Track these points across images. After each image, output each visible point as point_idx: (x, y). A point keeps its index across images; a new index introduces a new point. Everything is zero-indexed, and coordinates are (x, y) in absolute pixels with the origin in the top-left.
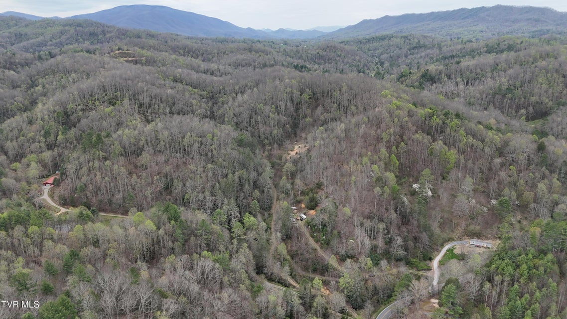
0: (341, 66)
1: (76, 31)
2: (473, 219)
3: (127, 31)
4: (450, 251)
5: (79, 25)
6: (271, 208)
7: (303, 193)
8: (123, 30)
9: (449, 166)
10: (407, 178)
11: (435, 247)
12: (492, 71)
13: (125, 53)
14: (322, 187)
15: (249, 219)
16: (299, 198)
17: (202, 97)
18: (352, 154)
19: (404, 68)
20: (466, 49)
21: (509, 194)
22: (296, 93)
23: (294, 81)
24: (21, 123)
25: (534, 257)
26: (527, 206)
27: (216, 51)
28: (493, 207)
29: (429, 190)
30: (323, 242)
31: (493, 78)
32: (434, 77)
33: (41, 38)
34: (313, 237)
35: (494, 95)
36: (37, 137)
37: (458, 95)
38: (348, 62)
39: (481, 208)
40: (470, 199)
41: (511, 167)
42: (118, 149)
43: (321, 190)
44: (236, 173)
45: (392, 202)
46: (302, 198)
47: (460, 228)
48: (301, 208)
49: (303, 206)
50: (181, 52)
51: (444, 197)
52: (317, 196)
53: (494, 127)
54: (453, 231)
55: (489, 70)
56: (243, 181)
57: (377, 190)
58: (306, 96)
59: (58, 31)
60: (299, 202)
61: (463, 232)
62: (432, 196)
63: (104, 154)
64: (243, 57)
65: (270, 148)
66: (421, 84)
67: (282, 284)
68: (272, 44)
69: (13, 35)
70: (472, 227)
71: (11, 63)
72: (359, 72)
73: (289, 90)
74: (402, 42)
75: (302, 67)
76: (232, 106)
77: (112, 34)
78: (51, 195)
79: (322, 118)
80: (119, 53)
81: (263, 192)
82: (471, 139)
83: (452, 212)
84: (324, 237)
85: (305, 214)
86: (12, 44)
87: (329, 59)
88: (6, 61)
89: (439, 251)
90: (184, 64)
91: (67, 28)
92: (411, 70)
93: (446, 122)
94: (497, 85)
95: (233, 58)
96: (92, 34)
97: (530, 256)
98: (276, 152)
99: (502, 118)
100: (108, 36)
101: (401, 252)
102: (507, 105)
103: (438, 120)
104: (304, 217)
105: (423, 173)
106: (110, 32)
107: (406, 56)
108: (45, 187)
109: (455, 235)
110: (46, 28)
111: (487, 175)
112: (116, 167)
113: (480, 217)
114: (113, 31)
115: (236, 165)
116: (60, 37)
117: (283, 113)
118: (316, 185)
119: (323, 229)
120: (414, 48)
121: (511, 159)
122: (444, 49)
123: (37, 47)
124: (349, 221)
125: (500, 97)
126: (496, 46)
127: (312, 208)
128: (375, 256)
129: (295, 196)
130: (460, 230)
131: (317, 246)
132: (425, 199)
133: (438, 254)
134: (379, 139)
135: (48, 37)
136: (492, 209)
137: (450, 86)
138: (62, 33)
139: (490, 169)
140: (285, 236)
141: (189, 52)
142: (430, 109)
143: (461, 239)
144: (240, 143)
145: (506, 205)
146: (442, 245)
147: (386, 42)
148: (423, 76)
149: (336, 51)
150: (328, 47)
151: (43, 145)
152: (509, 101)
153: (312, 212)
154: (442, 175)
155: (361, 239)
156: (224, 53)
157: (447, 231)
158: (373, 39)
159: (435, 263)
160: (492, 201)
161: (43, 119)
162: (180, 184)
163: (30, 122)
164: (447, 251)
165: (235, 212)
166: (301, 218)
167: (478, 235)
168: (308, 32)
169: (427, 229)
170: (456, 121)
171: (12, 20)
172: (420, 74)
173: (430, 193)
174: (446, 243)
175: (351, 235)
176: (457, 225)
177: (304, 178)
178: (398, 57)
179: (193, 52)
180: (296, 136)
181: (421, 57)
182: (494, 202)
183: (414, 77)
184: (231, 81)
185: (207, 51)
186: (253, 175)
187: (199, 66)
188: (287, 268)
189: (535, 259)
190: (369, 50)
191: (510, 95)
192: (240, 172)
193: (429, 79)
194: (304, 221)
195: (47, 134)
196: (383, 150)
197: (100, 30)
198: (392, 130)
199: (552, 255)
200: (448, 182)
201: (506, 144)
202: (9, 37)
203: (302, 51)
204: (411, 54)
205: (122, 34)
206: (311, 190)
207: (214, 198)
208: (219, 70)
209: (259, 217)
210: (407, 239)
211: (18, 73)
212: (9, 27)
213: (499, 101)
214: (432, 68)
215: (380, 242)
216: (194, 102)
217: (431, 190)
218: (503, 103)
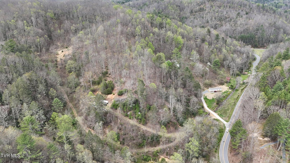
2: (203, 76)
4: (206, 98)
7: (94, 83)
14: (108, 75)
16: (92, 88)
30: (139, 117)
39: (206, 68)
41: (206, 43)
43: (108, 78)
46: (96, 87)
49: (99, 93)
60: (94, 91)
70: (205, 82)
84: (139, 113)
85: (105, 99)
104: (106, 102)
127: (110, 93)
129: (88, 87)
130: (201, 84)
131: (135, 123)
133: (203, 103)
136: (210, 68)
145: (218, 63)
153: (109, 96)
159: (207, 109)
173: (178, 65)
182: (208, 64)
194: (108, 105)
196: (143, 40)
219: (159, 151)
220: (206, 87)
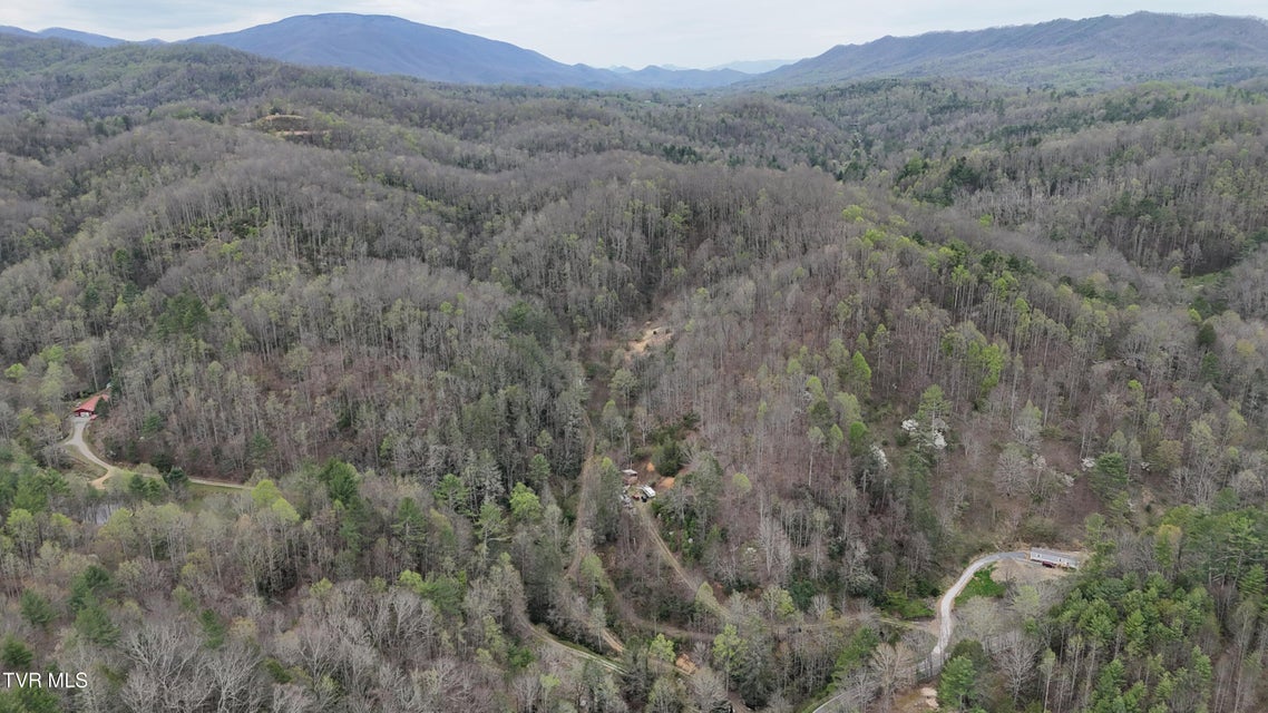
0: (772, 150)
1: (189, 71)
2: (1039, 500)
3: (301, 71)
4: (983, 574)
5: (199, 58)
6: (579, 471)
7: (652, 439)
8: (293, 68)
9: (987, 380)
10: (890, 406)
11: (949, 566)
12: (1111, 162)
13: (287, 120)
14: (696, 425)
15: (523, 497)
16: (640, 450)
17: (445, 218)
18: (765, 349)
19: (911, 155)
20: (1059, 111)
21: (1125, 444)
22: (655, 212)
23: (649, 184)
24: (36, 276)
25: (1163, 594)
26: (1166, 473)
27: (492, 115)
28: (1088, 474)
29: (939, 435)
30: (687, 550)
31: (1111, 177)
32: (980, 174)
33: (113, 87)
34: (666, 540)
35: (1112, 216)
36: (68, 307)
37: (1029, 217)
38: (789, 142)
39: (1059, 476)
40: (1035, 456)
41: (1133, 383)
42: (240, 333)
43: (691, 432)
44: (501, 391)
45: (849, 462)
46: (649, 449)
47: (1007, 523)
48: (646, 471)
49: (651, 467)
50: (416, 117)
51: (975, 448)
52: (682, 445)
53: (1100, 290)
54: (992, 530)
55: (1104, 158)
56: (514, 410)
57: (815, 433)
58: (675, 219)
59: (150, 71)
60: (642, 458)
61: (1016, 532)
62: (946, 448)
63: (210, 346)
64: (552, 129)
65: (587, 334)
66: (947, 191)
67: (588, 646)
68: (624, 100)
69: (53, 79)
70: (1035, 521)
71: (35, 142)
72: (813, 163)
73: (638, 203)
74: (917, 97)
75: (682, 152)
76: (511, 240)
77: (268, 78)
78: (90, 439)
79: (708, 266)
80: (274, 120)
81: (562, 434)
82: (1042, 319)
83: (993, 485)
84: (690, 541)
85: (653, 486)
86: (50, 100)
87: (748, 135)
88: (24, 139)
89: (956, 575)
90: (417, 145)
91: (171, 65)
92: (928, 160)
93: (985, 278)
94: (1120, 193)
95: (529, 132)
96: (226, 79)
97: (1153, 591)
98: (600, 344)
99: (1125, 269)
100: (260, 81)
101: (865, 578)
102: (1141, 240)
103: (967, 274)
104: (651, 492)
105: (926, 395)
106: (265, 74)
107: (924, 128)
108: (78, 419)
109: (999, 537)
110: (126, 64)
111: (1075, 400)
112: (232, 375)
113: (1055, 498)
114: (271, 71)
115: (501, 372)
116: (155, 83)
117: (623, 255)
118: (682, 420)
119: (689, 521)
120: (942, 109)
121: (1135, 364)
122: (1011, 112)
123: (104, 105)
124: (745, 503)
125: (1124, 220)
126: (1127, 105)
127: (671, 473)
128: (802, 586)
129: (634, 444)
130: (1009, 526)
131: (674, 562)
132: (930, 455)
133: (955, 582)
134: (828, 318)
135: (128, 85)
136: (1083, 480)
137: (1012, 196)
138: (159, 76)
139: (1085, 388)
140: (603, 537)
141: (432, 118)
142: (952, 248)
143: (1010, 548)
144: (516, 324)
145: (1115, 470)
146: (965, 562)
147: (880, 97)
148: (953, 173)
149: (763, 116)
150: (746, 106)
151: (79, 323)
152: (1144, 230)
153: (669, 481)
154: (972, 399)
155: (772, 547)
156: (510, 121)
157: (979, 529)
158: (853, 90)
159: (945, 603)
160: (1086, 461)
161: (84, 268)
162: (374, 415)
163: (57, 275)
164: (976, 574)
165: (492, 480)
166: (641, 494)
167: (1049, 539)
168: (713, 73)
169: (928, 524)
170: (1009, 275)
171: (54, 48)
172: (948, 168)
173: (940, 442)
174: (976, 557)
175: (750, 537)
176: (1001, 515)
177: (655, 405)
178: (906, 130)
179: (442, 119)
180: (649, 309)
181: (957, 129)
182: (1088, 463)
183: (934, 176)
184: (513, 183)
185: (472, 116)
186: (541, 396)
187: (451, 150)
188: (599, 611)
189: (1163, 600)
190: (842, 114)
191: (1148, 218)
192: (509, 388)
193: (968, 179)
194: (649, 502)
195: (90, 301)
196: (837, 343)
197: (242, 68)
198: (860, 297)
199: (1204, 591)
200: (985, 416)
201: (1125, 328)
202: (46, 85)
203: (688, 116)
204: (934, 123)
205: (291, 77)
206: (671, 432)
207: (444, 447)
208: (494, 158)
209: (547, 492)
210: (880, 546)
211: (46, 163)
212: (47, 63)
213: (1122, 229)
214: (976, 155)
215: (817, 554)
216: (424, 229)
217: (944, 433)
218: (1130, 235)
219: (683, 641)
220: (1026, 540)
